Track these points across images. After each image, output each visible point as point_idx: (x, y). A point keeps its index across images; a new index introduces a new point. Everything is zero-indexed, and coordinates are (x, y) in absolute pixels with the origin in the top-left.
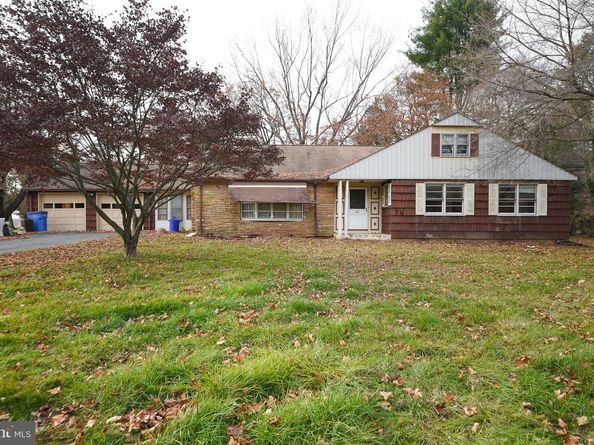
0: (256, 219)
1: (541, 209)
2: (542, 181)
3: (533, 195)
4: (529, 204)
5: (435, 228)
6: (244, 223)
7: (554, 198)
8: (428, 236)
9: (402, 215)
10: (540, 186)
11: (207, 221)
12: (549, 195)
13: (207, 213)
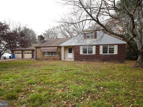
1: (116, 52)
2: (116, 44)
3: (113, 48)
4: (112, 51)
5: (85, 58)
6: (45, 57)
7: (120, 49)
8: (83, 60)
10: (115, 46)
12: (118, 48)
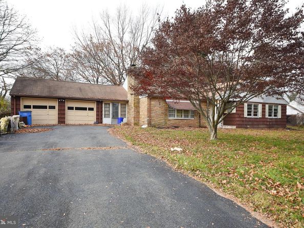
0: (176, 118)
1: (279, 115)
2: (280, 104)
3: (277, 110)
5: (250, 123)
6: (169, 120)
8: (248, 126)
9: (240, 117)
10: (279, 106)
11: (153, 119)
12: (282, 110)
13: (153, 115)
